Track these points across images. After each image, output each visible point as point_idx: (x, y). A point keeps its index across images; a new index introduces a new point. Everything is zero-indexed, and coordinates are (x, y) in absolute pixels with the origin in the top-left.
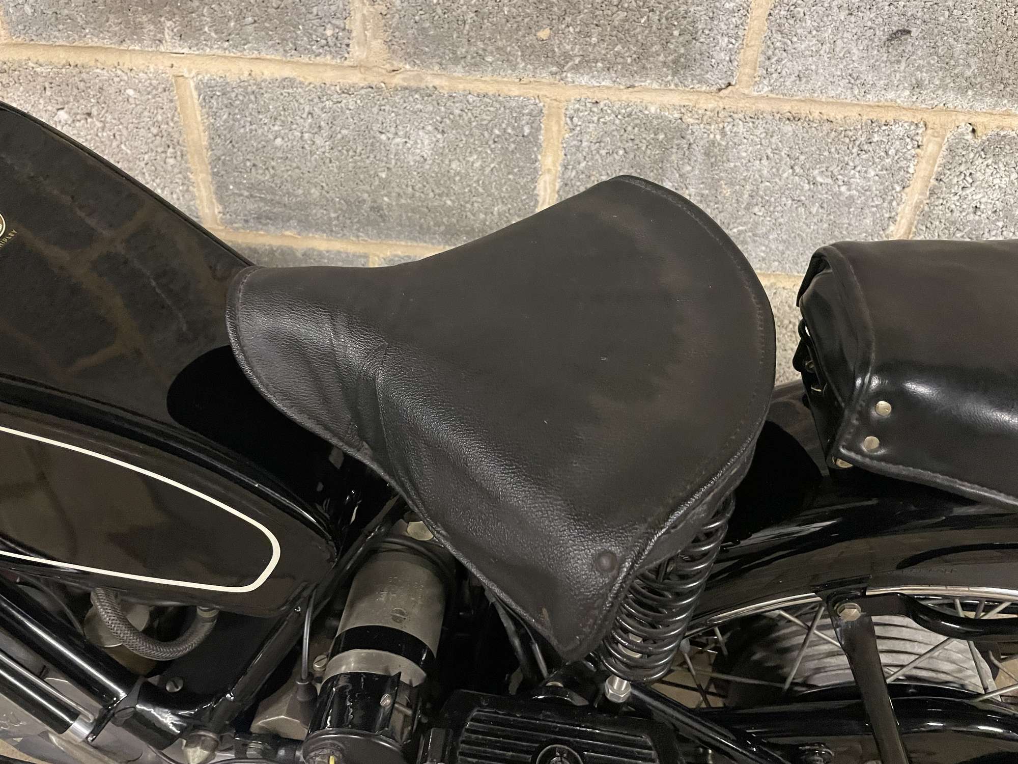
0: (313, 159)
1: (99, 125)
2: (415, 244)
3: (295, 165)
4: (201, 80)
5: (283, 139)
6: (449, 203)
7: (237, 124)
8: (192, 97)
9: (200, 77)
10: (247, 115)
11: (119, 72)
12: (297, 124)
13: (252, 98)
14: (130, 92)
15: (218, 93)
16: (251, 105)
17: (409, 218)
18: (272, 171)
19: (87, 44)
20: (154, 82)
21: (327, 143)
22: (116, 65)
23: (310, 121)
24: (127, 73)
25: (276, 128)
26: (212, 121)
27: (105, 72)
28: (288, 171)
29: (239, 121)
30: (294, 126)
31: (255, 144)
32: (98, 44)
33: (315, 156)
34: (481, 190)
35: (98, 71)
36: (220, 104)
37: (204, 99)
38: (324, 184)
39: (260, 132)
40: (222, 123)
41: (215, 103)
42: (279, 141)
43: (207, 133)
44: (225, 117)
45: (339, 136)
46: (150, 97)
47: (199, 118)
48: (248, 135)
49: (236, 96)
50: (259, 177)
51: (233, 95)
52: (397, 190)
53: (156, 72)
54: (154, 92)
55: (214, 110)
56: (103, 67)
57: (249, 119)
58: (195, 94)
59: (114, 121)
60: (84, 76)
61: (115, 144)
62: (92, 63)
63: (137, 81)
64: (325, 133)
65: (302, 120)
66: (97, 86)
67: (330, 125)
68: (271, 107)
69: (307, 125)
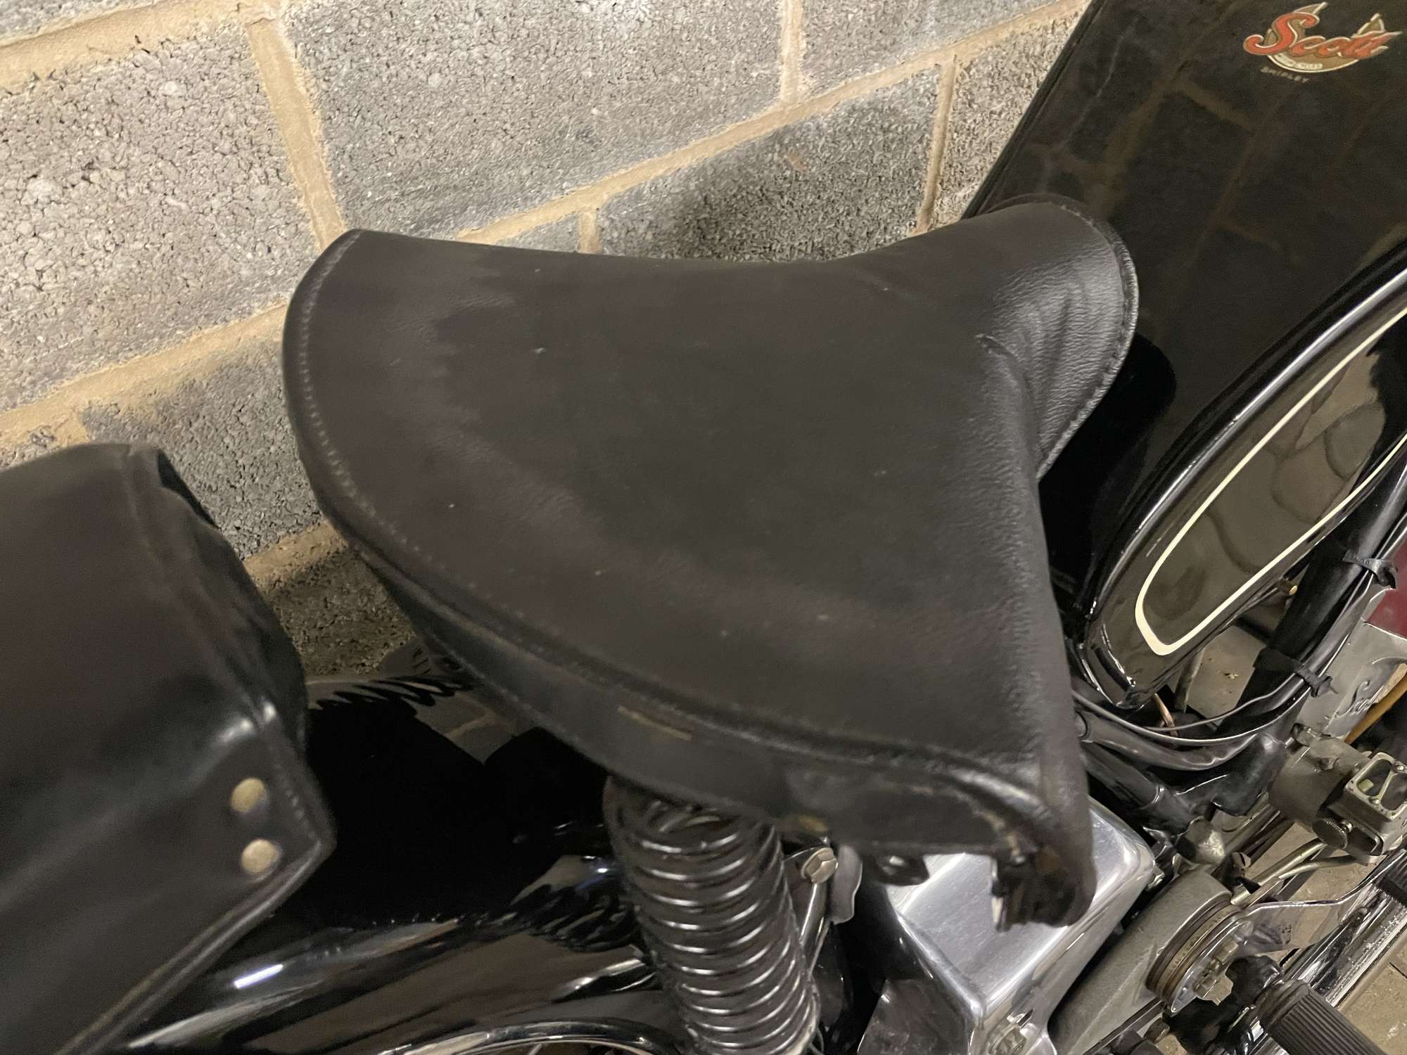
0: (489, 87)
1: (118, 176)
2: (638, 165)
3: (463, 110)
4: (297, 17)
5: (440, 72)
6: (676, 79)
7: (366, 74)
8: (281, 54)
9: (294, 10)
10: (381, 51)
11: (141, 56)
12: (460, 37)
13: (387, 17)
14: (172, 88)
15: (329, 30)
16: (384, 32)
17: (626, 128)
18: (429, 138)
19: (69, 21)
20: (212, 51)
21: (508, 52)
22: (134, 42)
23: (479, 23)
24: (156, 55)
25: (430, 57)
26: (324, 86)
27: (113, 65)
28: (453, 126)
29: (367, 68)
30: (456, 42)
31: (398, 101)
32: (90, 16)
33: (492, 82)
34: (714, 42)
35: (100, 68)
36: (334, 50)
37: (307, 52)
38: (508, 126)
39: (404, 74)
40: (342, 84)
41: (326, 51)
42: (435, 80)
43: (318, 113)
44: (345, 70)
45: (524, 32)
46: (207, 82)
47: (302, 90)
48: (386, 88)
49: (360, 24)
50: (410, 156)
51: (354, 23)
52: (609, 89)
53: (213, 29)
54: (215, 70)
55: (326, 64)
56: (107, 56)
57: (384, 59)
58: (288, 45)
59: (147, 158)
60: (73, 90)
61: (154, 203)
62: (85, 58)
63: (179, 61)
64: (503, 37)
65: (467, 27)
66: (103, 101)
67: (509, 19)
68: (417, 22)
69: (475, 33)
